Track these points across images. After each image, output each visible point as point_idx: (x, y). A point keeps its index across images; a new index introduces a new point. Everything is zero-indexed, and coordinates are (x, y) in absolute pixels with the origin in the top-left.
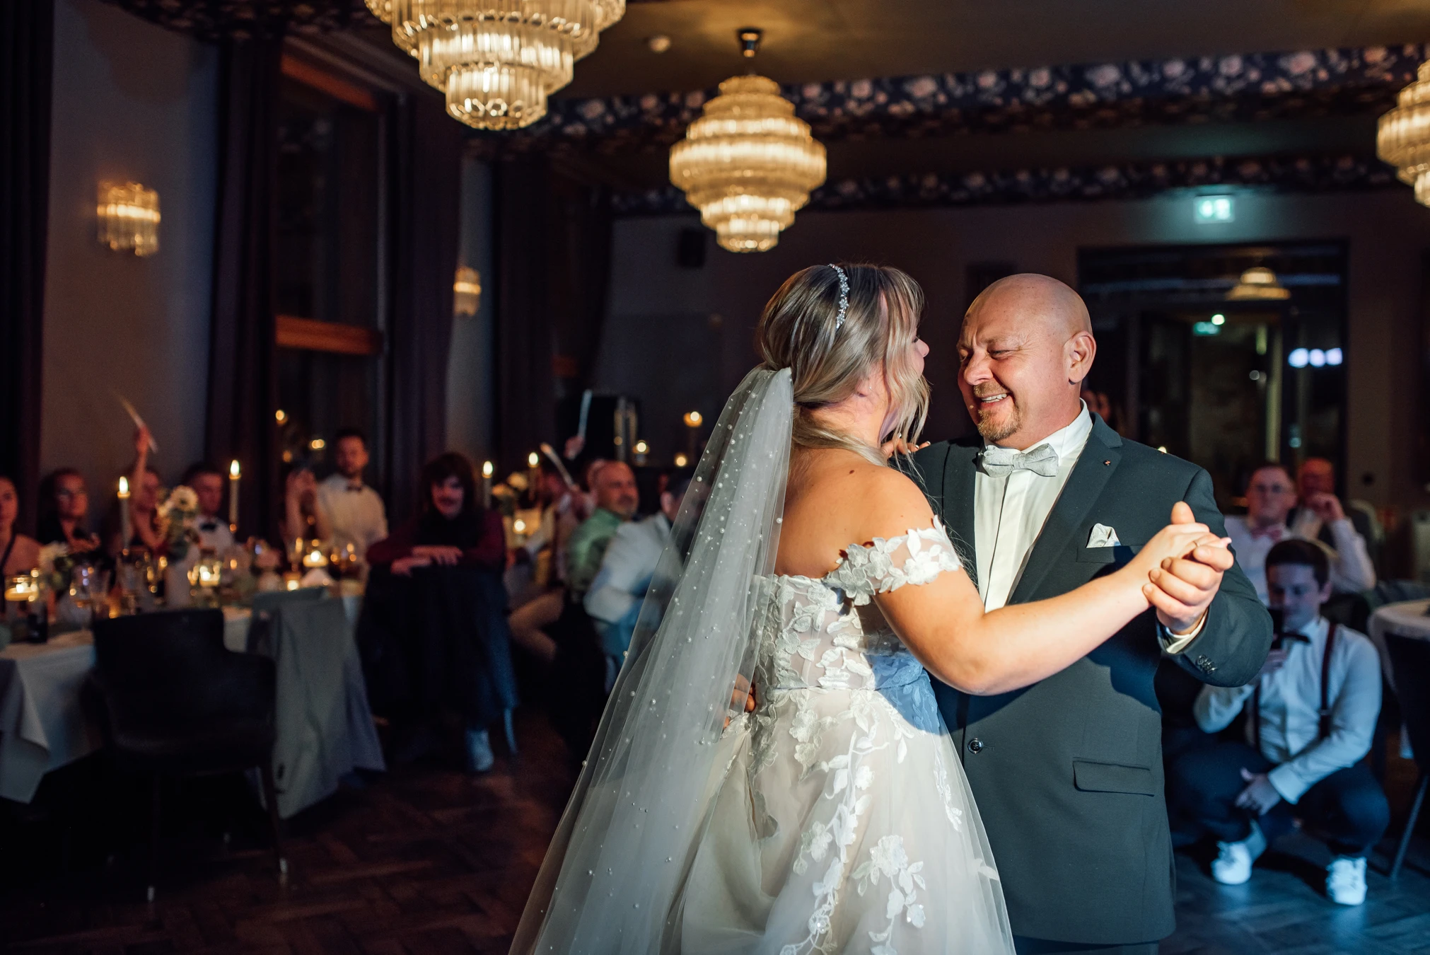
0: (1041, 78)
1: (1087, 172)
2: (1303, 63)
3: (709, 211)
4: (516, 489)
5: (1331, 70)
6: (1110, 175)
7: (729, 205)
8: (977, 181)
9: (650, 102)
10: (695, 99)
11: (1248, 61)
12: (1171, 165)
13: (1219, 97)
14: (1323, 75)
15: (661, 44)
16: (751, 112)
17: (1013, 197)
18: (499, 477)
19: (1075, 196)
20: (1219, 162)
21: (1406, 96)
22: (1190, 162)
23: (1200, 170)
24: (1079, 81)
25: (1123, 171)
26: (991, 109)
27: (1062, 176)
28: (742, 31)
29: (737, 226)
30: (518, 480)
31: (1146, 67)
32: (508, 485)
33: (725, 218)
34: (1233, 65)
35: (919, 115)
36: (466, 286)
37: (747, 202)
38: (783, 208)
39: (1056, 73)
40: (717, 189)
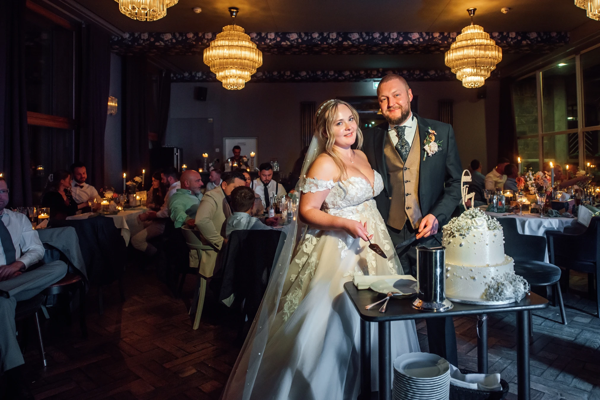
0: (334, 35)
1: (340, 72)
2: (415, 36)
3: (220, 75)
4: (136, 182)
5: (424, 39)
6: (347, 73)
7: (227, 72)
8: (304, 74)
9: (191, 35)
10: (209, 35)
11: (399, 34)
12: (366, 70)
13: (390, 45)
14: (421, 40)
15: (199, 11)
16: (236, 38)
17: (315, 79)
18: (130, 178)
19: (336, 80)
20: (381, 70)
21: (454, 45)
22: (372, 70)
23: (375, 73)
24: (346, 38)
25: (351, 72)
26: (316, 45)
27: (332, 73)
28: (230, 8)
29: (231, 80)
30: (137, 179)
31: (368, 34)
32: (134, 181)
33: (226, 77)
34: (394, 35)
35: (292, 46)
36: (112, 104)
37: (234, 72)
38: (247, 75)
39: (338, 34)
40: (223, 67)
